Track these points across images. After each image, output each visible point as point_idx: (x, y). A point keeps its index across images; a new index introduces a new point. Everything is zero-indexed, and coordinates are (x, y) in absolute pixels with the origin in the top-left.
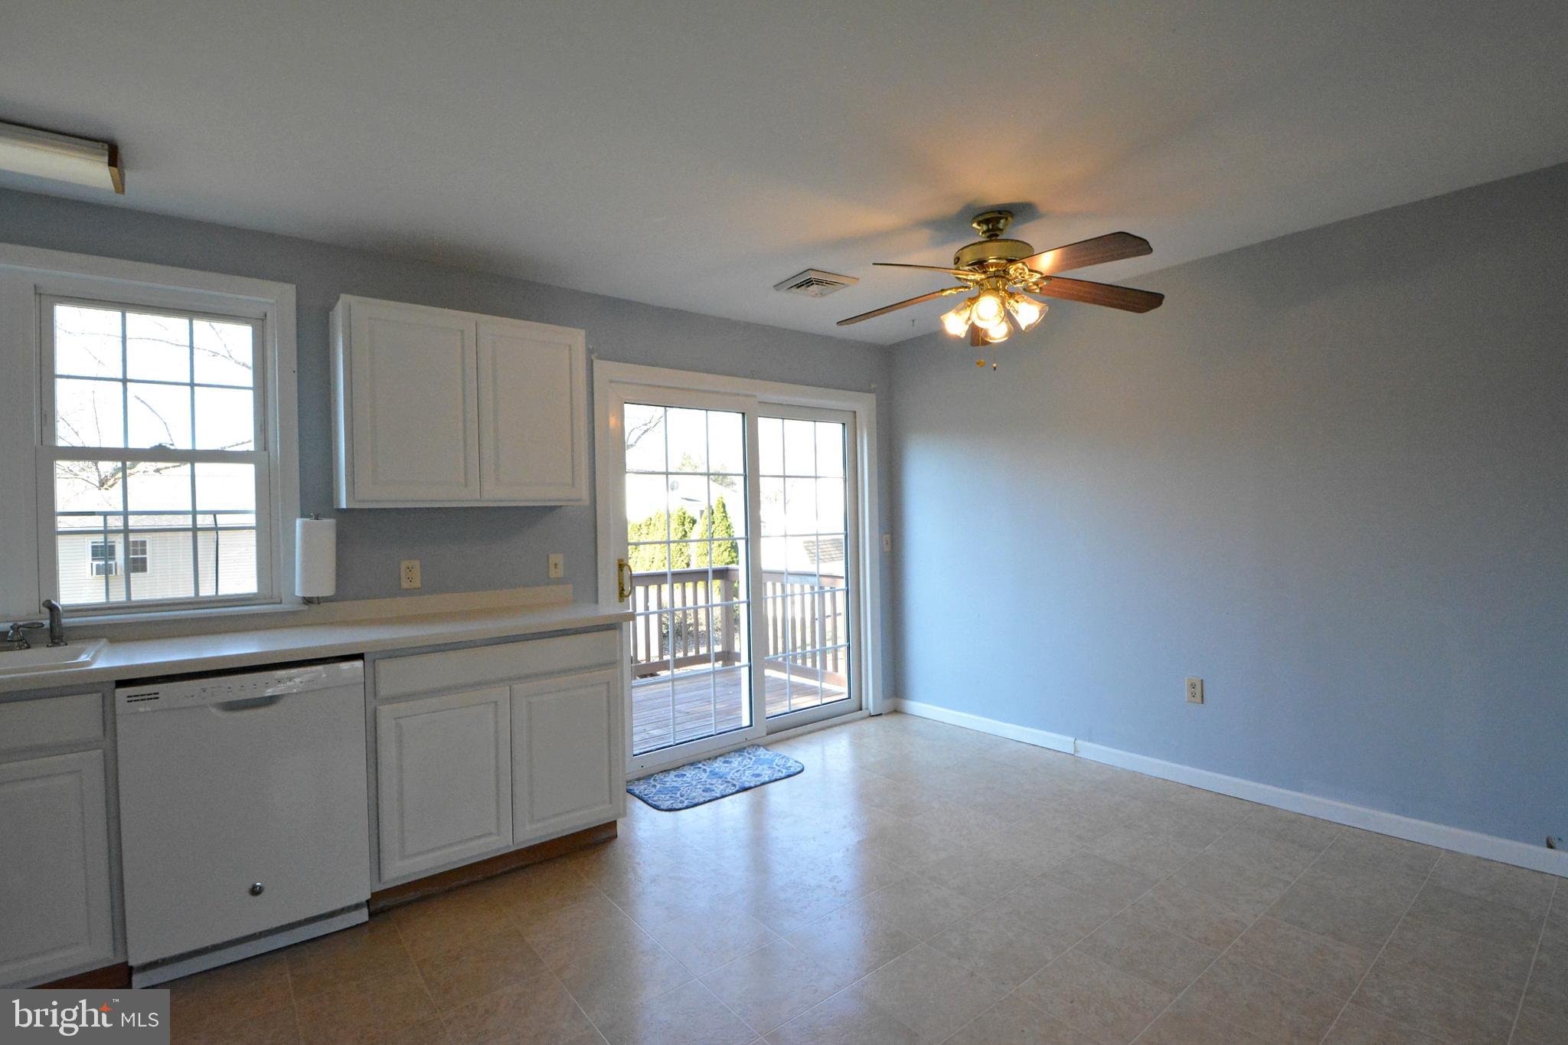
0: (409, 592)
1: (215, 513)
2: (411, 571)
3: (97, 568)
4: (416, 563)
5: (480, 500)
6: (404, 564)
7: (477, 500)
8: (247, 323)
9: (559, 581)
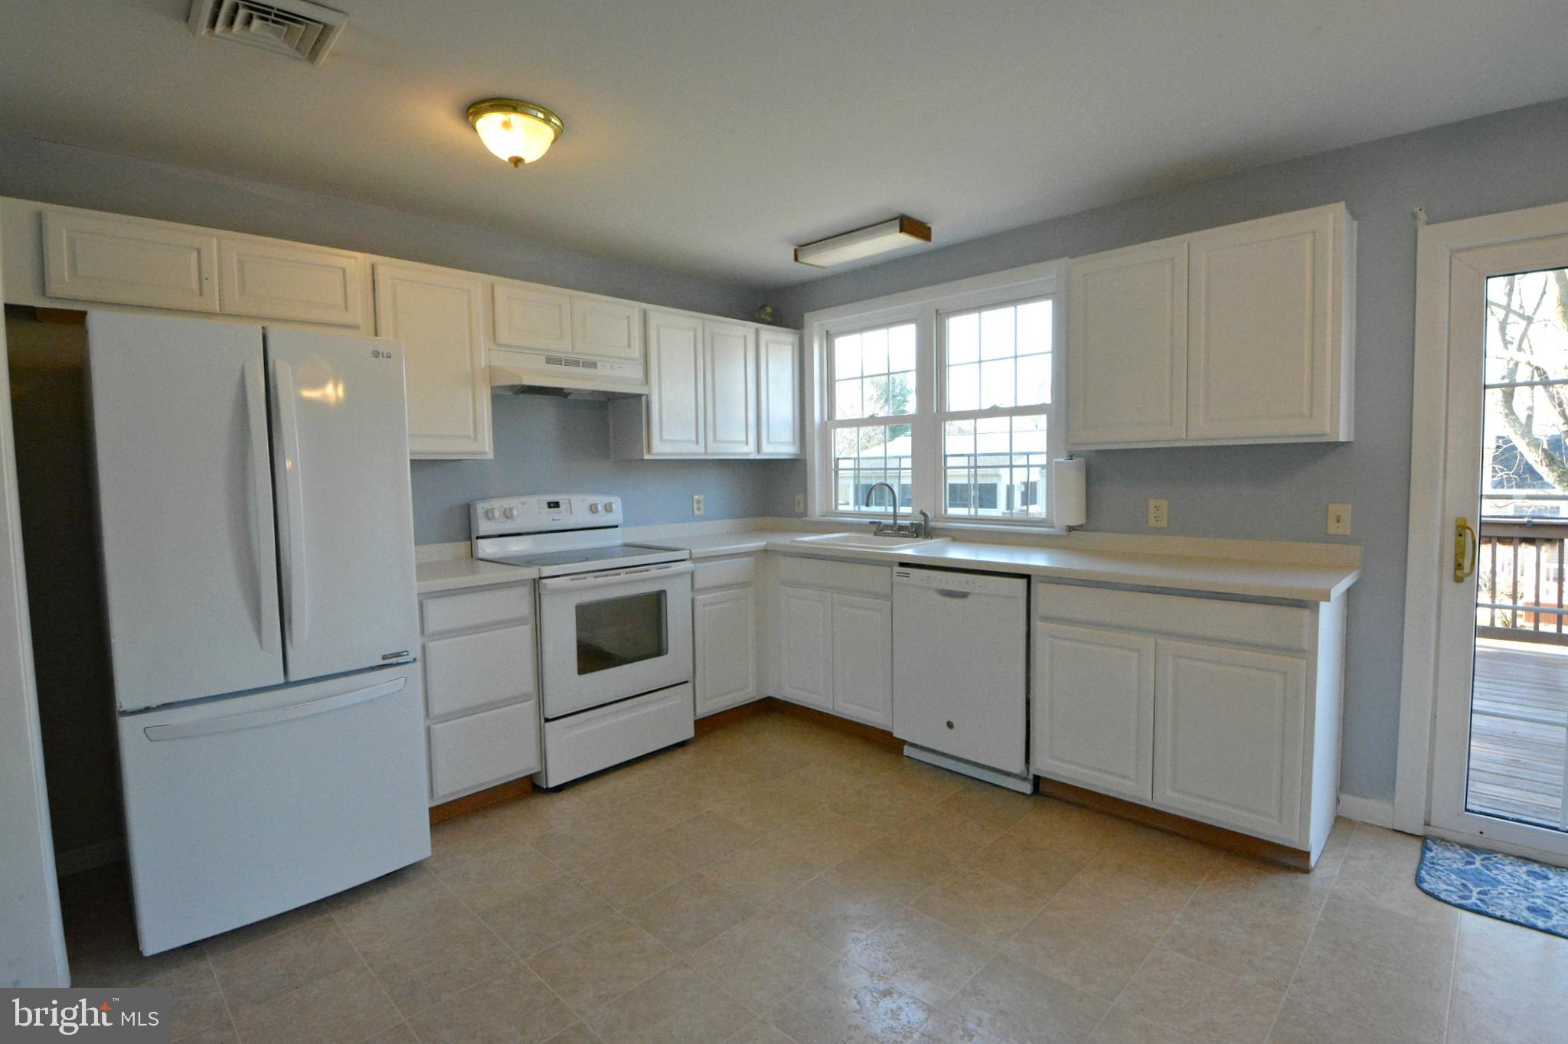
0: (1158, 531)
1: (1028, 454)
2: (1158, 508)
3: (950, 488)
4: (1164, 503)
5: (1186, 440)
6: (1152, 503)
7: (1182, 440)
8: (1047, 299)
9: (1344, 540)
